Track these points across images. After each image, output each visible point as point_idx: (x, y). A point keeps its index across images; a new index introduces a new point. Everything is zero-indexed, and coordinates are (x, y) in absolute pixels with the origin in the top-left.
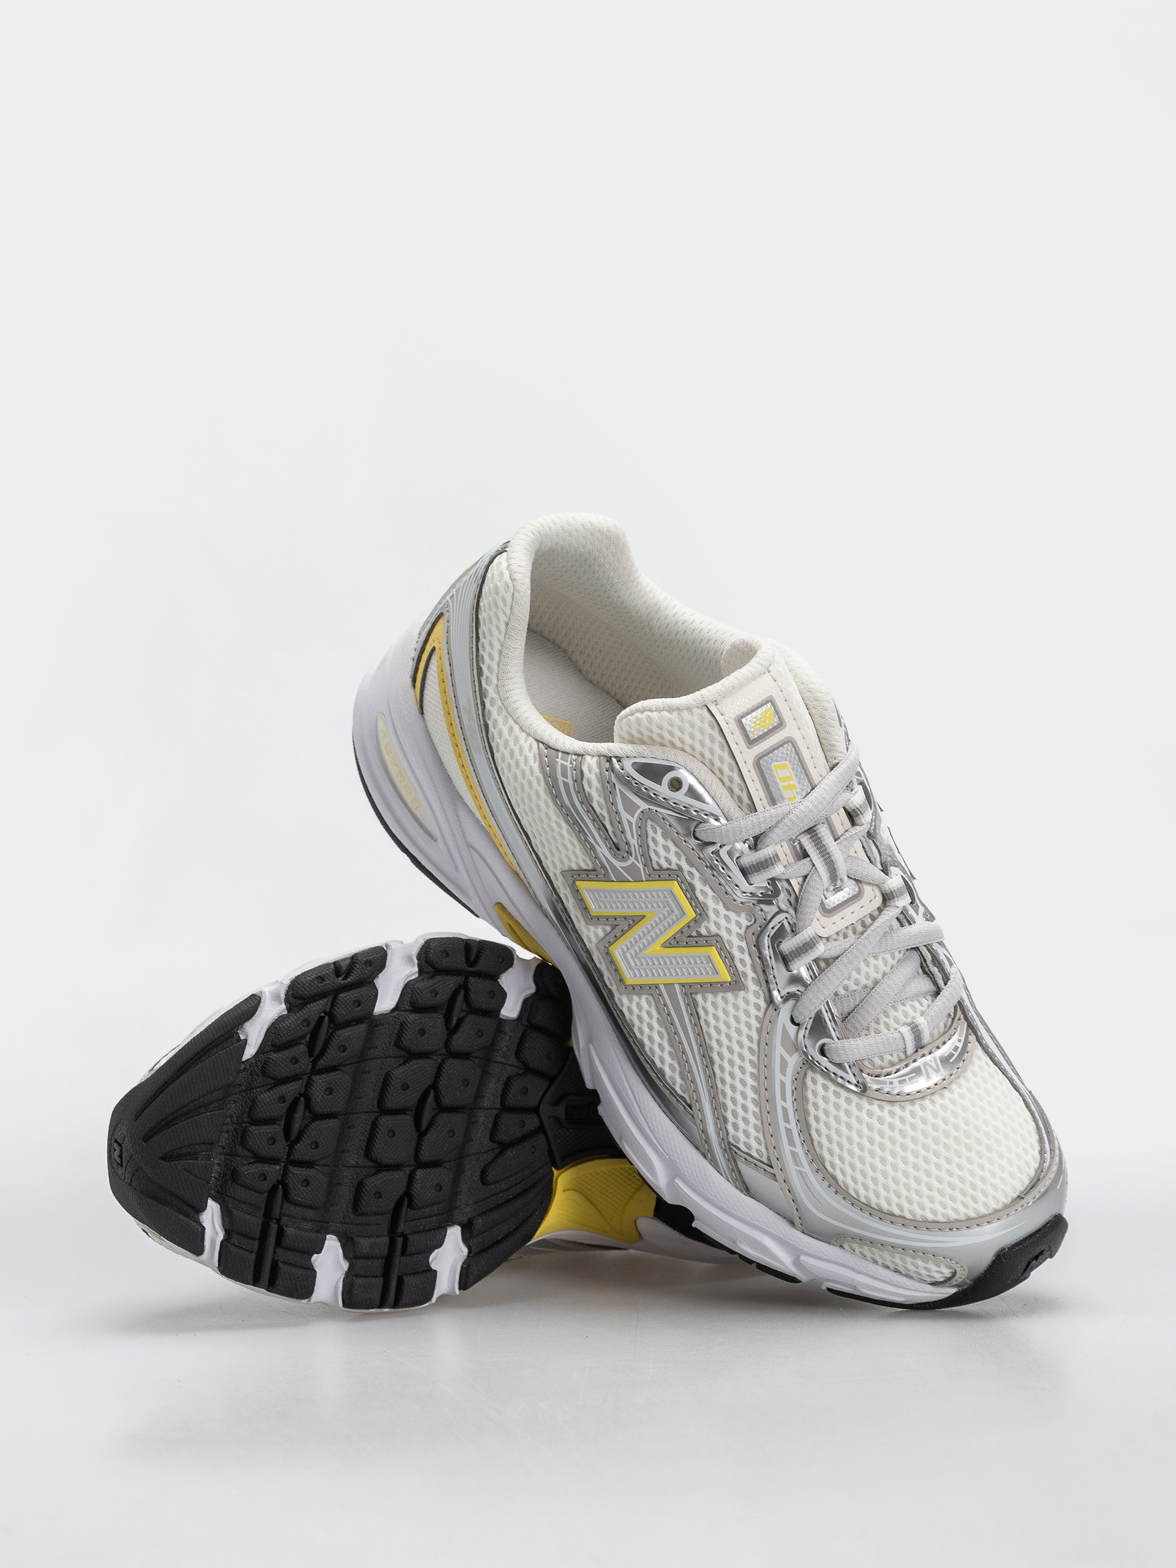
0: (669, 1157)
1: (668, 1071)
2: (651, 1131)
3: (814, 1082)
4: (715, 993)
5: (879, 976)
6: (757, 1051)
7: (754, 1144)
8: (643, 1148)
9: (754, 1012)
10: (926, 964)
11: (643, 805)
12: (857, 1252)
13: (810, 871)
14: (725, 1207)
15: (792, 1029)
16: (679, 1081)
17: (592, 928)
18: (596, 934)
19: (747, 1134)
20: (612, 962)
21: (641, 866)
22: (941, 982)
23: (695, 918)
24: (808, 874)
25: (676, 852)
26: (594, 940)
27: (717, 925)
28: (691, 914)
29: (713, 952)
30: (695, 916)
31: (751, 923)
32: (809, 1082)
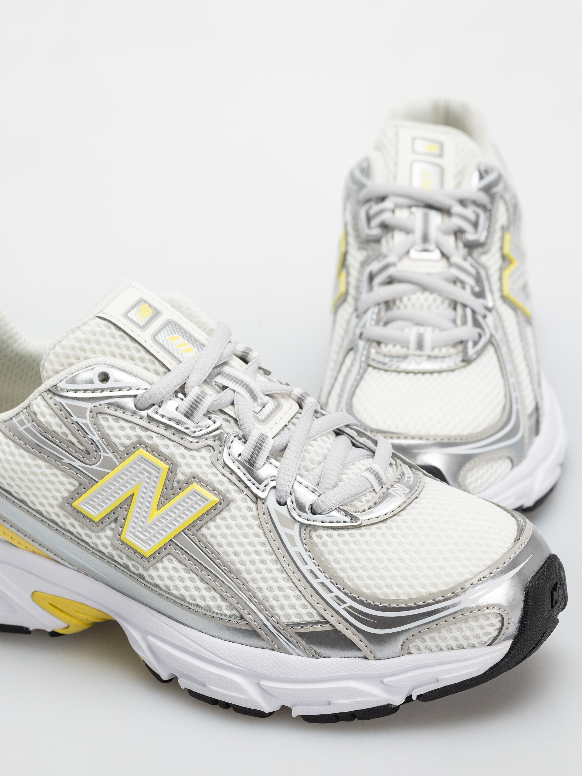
0: (247, 669)
1: (211, 604)
2: (223, 659)
3: (319, 537)
4: (213, 519)
5: (326, 451)
6: (266, 541)
7: (303, 611)
8: (225, 677)
9: (248, 514)
10: (355, 440)
11: (89, 406)
12: (423, 649)
13: (234, 396)
14: (308, 677)
15: (283, 510)
16: (223, 604)
17: (102, 534)
18: (107, 537)
19: (293, 607)
20: (129, 547)
21: (110, 455)
22: (371, 445)
23: (169, 468)
24: (234, 399)
25: (130, 427)
26: (107, 542)
27: (188, 465)
28: (164, 466)
29: (195, 486)
30: (168, 467)
31: (212, 453)
32: (315, 539)
